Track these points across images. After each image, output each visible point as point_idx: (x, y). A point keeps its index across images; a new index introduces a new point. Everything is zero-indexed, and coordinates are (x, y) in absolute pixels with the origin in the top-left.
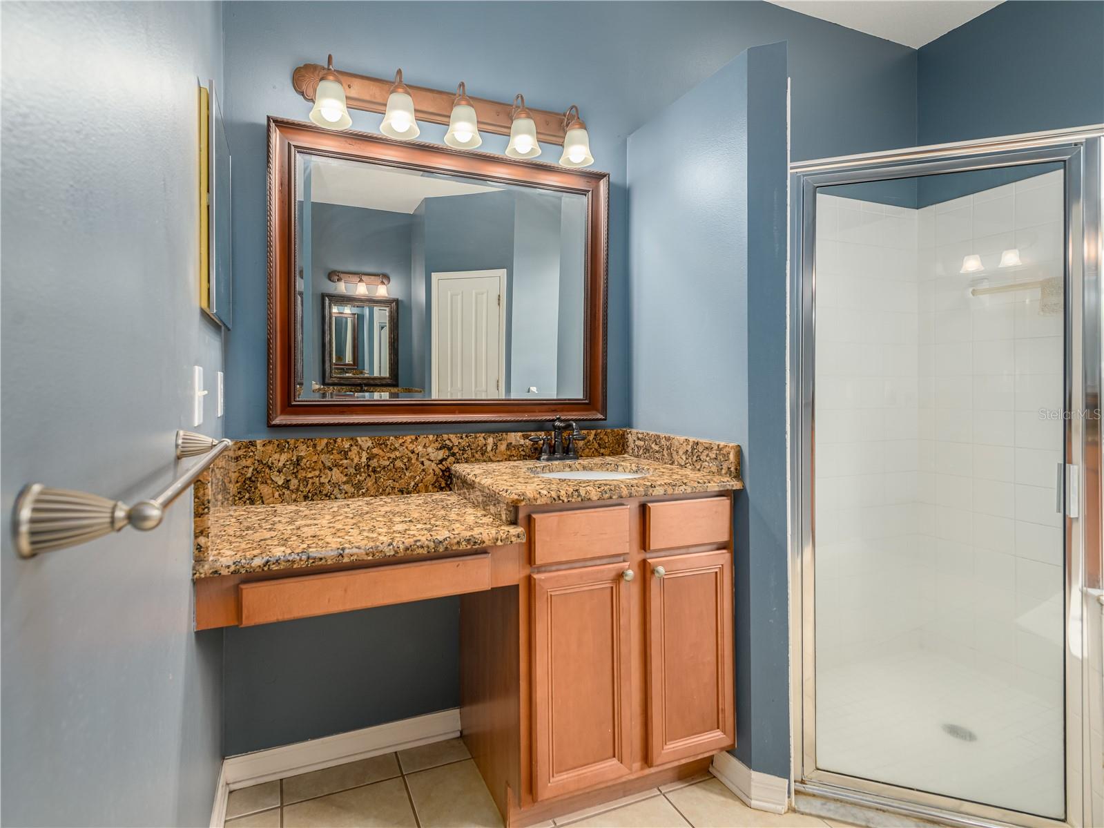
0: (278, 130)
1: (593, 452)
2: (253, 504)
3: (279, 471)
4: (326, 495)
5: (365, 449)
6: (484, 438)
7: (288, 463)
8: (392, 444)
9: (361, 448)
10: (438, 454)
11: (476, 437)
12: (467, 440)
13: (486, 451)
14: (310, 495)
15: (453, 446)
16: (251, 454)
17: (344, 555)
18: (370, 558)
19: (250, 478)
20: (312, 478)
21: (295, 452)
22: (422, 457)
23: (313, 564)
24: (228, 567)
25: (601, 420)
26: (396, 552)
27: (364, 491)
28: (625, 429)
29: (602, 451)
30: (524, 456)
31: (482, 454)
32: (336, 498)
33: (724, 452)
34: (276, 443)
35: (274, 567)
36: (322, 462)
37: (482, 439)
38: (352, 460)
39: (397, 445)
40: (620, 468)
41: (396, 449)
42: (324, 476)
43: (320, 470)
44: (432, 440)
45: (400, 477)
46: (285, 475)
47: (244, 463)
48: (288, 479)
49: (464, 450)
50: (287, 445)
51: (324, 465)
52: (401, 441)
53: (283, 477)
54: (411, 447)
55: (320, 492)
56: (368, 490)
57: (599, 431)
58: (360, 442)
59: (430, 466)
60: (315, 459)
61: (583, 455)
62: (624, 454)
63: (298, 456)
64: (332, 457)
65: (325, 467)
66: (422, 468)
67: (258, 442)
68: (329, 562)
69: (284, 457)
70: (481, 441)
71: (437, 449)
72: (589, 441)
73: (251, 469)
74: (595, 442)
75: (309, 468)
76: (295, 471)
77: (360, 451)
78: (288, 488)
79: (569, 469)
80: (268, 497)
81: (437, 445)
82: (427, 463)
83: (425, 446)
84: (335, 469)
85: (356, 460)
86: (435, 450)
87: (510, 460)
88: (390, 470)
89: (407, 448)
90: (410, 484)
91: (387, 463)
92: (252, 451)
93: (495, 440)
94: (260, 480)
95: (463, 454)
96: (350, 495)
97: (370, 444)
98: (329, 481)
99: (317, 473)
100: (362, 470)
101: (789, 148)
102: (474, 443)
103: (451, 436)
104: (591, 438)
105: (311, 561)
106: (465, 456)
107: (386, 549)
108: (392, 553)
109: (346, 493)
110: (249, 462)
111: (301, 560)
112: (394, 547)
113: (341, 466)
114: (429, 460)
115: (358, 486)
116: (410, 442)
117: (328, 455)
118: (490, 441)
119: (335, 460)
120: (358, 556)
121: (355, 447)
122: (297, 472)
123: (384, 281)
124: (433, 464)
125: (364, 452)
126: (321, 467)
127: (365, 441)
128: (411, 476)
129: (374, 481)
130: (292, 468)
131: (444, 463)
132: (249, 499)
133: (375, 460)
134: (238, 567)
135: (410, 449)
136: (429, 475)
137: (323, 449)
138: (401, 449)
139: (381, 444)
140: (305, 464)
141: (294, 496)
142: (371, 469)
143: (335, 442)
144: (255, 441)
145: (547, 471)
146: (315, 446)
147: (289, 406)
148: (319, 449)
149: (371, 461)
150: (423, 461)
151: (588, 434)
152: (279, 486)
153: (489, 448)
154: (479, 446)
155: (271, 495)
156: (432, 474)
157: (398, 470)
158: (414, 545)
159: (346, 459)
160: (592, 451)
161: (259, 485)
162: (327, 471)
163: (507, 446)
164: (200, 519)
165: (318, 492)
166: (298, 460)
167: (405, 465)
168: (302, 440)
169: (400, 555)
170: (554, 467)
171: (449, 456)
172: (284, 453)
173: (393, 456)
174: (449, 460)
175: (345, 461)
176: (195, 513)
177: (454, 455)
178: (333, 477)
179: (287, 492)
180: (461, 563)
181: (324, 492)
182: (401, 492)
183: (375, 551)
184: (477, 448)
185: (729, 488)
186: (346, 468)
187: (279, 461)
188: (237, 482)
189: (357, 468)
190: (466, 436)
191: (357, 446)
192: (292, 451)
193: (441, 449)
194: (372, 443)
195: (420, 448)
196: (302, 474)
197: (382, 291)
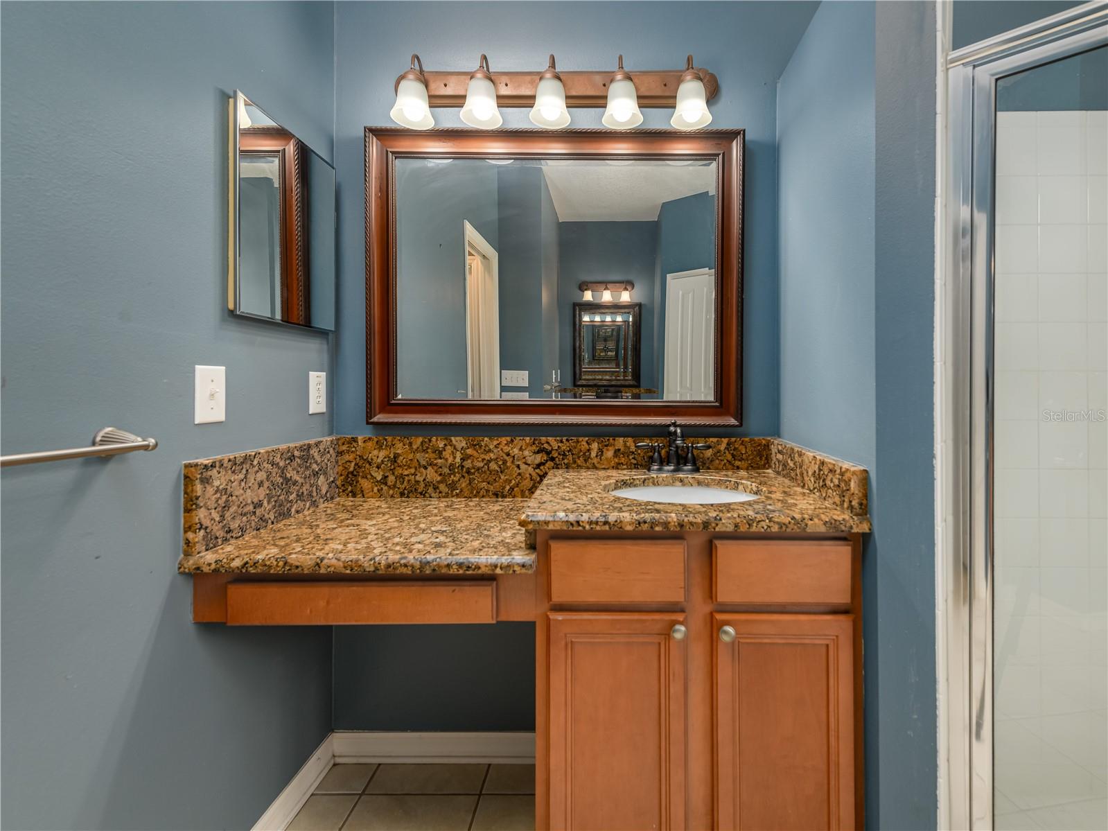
0: (375, 139)
1: (725, 464)
2: (355, 497)
3: (378, 467)
4: (421, 493)
5: (460, 449)
6: (587, 442)
7: (386, 460)
8: (486, 445)
9: (455, 448)
10: (535, 458)
11: (578, 442)
12: (568, 444)
13: (589, 457)
14: (406, 492)
15: (552, 449)
16: (354, 449)
17: (321, 565)
18: (348, 572)
19: (352, 473)
20: (408, 475)
21: (392, 449)
22: (518, 460)
23: (290, 572)
24: (209, 565)
25: (733, 426)
26: (377, 569)
27: (458, 491)
28: (769, 439)
29: (737, 463)
30: (635, 464)
31: (585, 460)
32: (431, 497)
33: (847, 477)
34: (376, 440)
35: (252, 570)
36: (418, 460)
37: (585, 443)
38: (446, 460)
39: (491, 447)
40: (741, 487)
41: (490, 451)
42: (419, 475)
43: (416, 469)
44: (529, 443)
45: (495, 480)
46: (383, 470)
47: (347, 457)
48: (386, 475)
49: (564, 455)
50: (385, 443)
51: (419, 464)
52: (495, 443)
53: (381, 473)
54: (507, 449)
55: (415, 489)
56: (461, 491)
57: (733, 439)
58: (454, 442)
59: (527, 470)
60: (411, 456)
61: (711, 467)
62: (767, 469)
63: (395, 454)
64: (427, 455)
65: (420, 466)
66: (518, 471)
67: (359, 438)
68: (306, 572)
69: (382, 454)
70: (584, 446)
71: (534, 453)
72: (719, 451)
73: (353, 464)
74: (727, 452)
75: (405, 466)
76: (392, 467)
77: (454, 451)
78: (386, 484)
79: (680, 484)
80: (367, 491)
81: (534, 448)
82: (523, 467)
83: (521, 449)
84: (430, 468)
85: (450, 460)
86: (532, 454)
87: (618, 469)
88: (485, 472)
89: (502, 449)
90: (504, 488)
91: (482, 465)
92: (354, 447)
93: (600, 445)
94: (361, 474)
95: (563, 459)
96: (444, 494)
97: (464, 444)
98: (424, 480)
99: (413, 471)
100: (456, 470)
102: (575, 448)
103: (550, 438)
104: (722, 447)
105: (288, 568)
106: (566, 461)
107: (366, 565)
108: (372, 569)
109: (440, 492)
110: (351, 457)
111: (277, 566)
112: (375, 562)
113: (436, 465)
114: (526, 464)
115: (452, 486)
116: (506, 444)
117: (422, 454)
118: (595, 446)
119: (430, 459)
120: (335, 568)
121: (449, 447)
122: (394, 468)
123: (628, 287)
124: (530, 468)
125: (458, 453)
126: (417, 465)
127: (459, 442)
128: (507, 479)
129: (468, 482)
130: (389, 465)
131: (542, 467)
132: (351, 492)
133: (469, 461)
134: (218, 566)
135: (505, 451)
136: (525, 479)
137: (418, 448)
138: (495, 451)
139: (475, 445)
140: (402, 462)
141: (391, 492)
142: (465, 470)
143: (430, 441)
144: (357, 438)
145: (651, 484)
146: (410, 444)
147: (389, 404)
148: (415, 447)
149: (465, 462)
150: (519, 465)
151: (719, 443)
152: (377, 482)
153: (593, 454)
154: (581, 451)
155: (370, 490)
156: (529, 479)
157: (493, 473)
158: (397, 563)
159: (441, 458)
160: (723, 463)
161: (360, 479)
162: (422, 469)
163: (615, 452)
164: (189, 514)
165: (413, 490)
166: (395, 457)
167: (500, 467)
168: (399, 438)
169: (380, 572)
170: (661, 479)
171: (547, 461)
172: (383, 449)
173: (487, 458)
174: (547, 465)
175: (440, 461)
176: (184, 508)
177: (553, 459)
178: (428, 476)
179: (385, 488)
180: (457, 588)
181: (419, 491)
182: (496, 495)
183: (354, 565)
184: (579, 453)
186: (441, 467)
187: (378, 457)
188: (341, 475)
189: (451, 467)
190: (567, 440)
191: (450, 445)
192: (390, 449)
193: (538, 452)
194: (467, 444)
195: (516, 451)
196: (399, 471)
197: (625, 297)
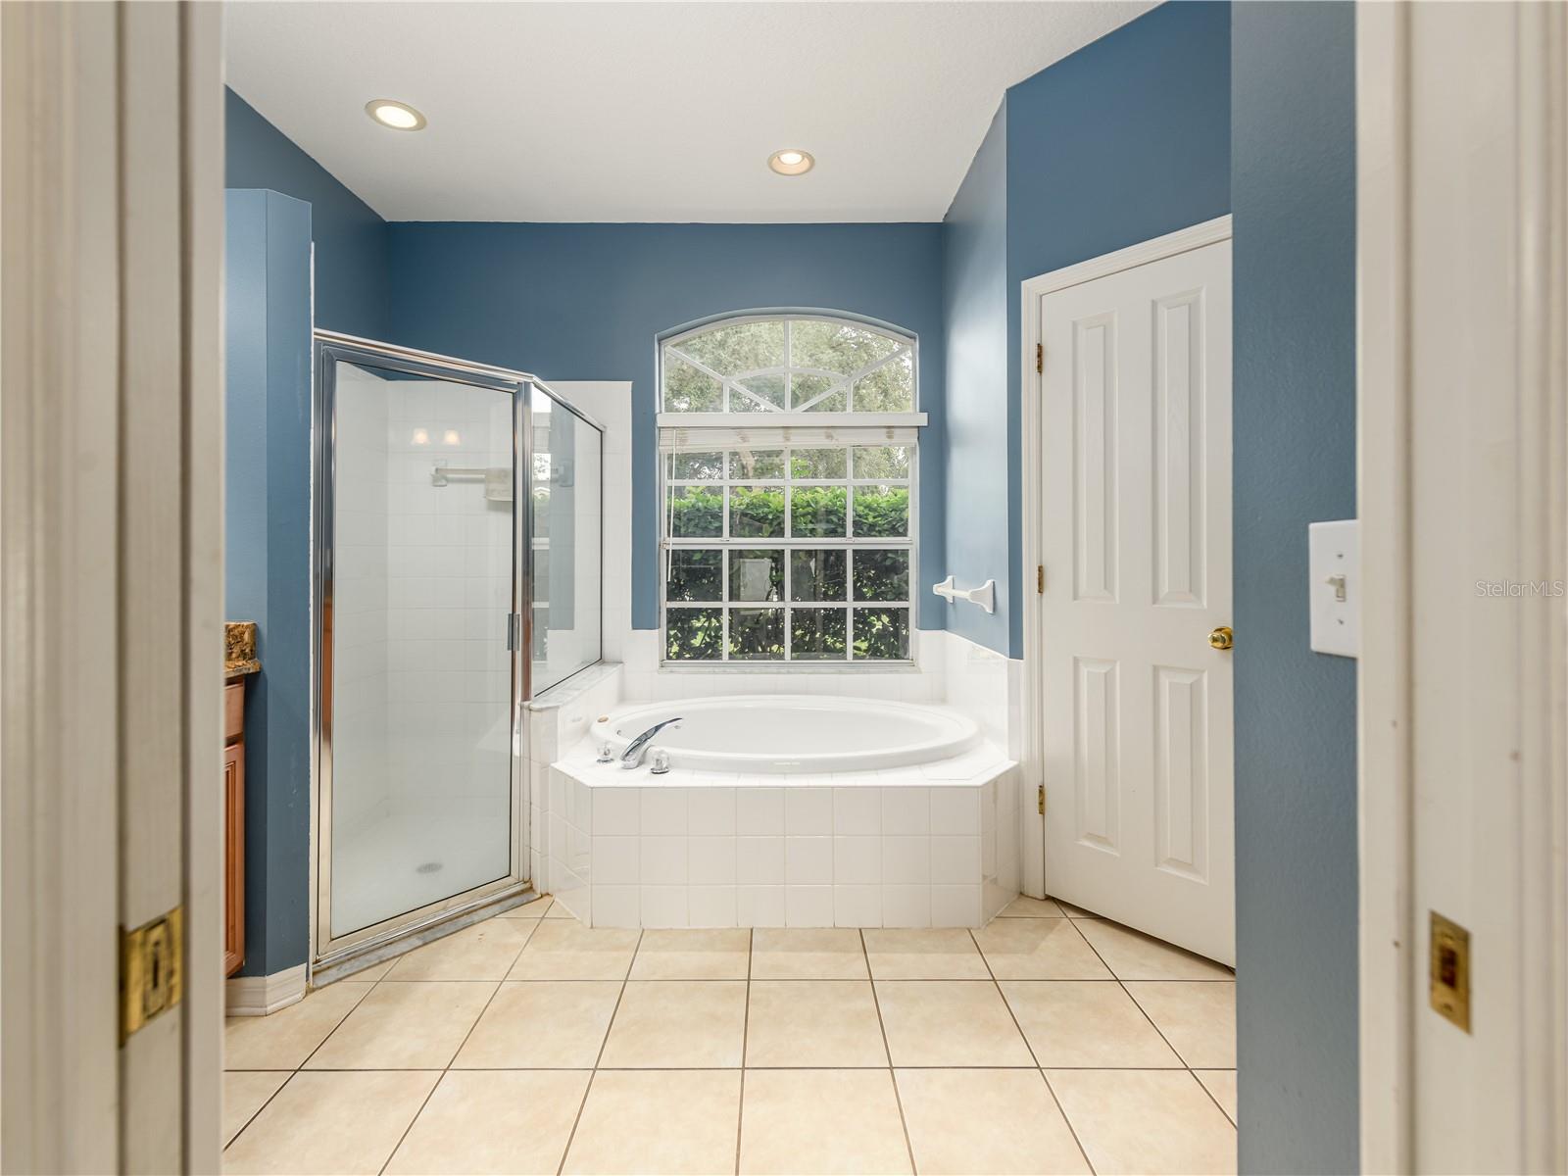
33: (236, 632)
101: (312, 314)
185: (245, 672)
